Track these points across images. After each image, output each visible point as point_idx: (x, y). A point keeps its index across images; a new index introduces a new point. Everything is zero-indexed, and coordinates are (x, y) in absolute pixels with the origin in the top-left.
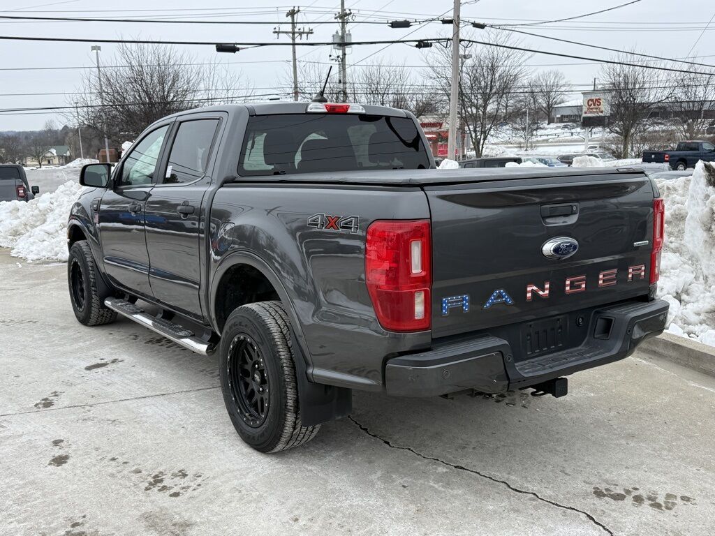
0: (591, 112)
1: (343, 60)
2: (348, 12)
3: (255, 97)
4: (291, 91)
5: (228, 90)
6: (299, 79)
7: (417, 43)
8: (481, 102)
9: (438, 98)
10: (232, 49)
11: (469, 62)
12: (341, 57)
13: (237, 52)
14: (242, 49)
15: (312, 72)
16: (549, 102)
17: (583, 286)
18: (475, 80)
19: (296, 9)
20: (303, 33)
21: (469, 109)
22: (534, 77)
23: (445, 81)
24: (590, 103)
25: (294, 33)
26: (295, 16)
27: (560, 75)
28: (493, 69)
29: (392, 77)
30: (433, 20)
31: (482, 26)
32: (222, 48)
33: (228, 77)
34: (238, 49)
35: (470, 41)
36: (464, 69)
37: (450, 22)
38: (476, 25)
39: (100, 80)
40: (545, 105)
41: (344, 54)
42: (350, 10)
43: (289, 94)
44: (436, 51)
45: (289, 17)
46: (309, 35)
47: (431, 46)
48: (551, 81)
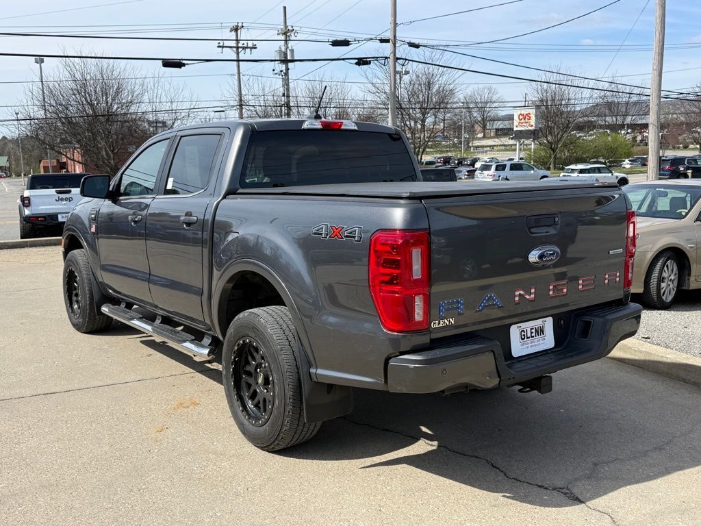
0: (521, 126)
1: (287, 74)
2: (290, 28)
3: (199, 110)
4: (235, 103)
5: (172, 102)
6: (243, 93)
7: (357, 61)
8: (419, 115)
9: (379, 112)
10: (178, 64)
11: (406, 78)
12: (284, 71)
13: (183, 68)
14: (187, 64)
15: (256, 85)
16: (483, 116)
17: (565, 290)
18: (413, 94)
19: (240, 25)
20: (247, 48)
21: (408, 123)
22: (469, 91)
23: (385, 96)
24: (521, 117)
25: (238, 48)
26: (239, 31)
27: (493, 90)
28: (429, 85)
29: (334, 91)
30: (371, 39)
31: (417, 46)
32: (168, 63)
33: (172, 90)
34: (184, 65)
35: (406, 60)
36: (403, 85)
37: (387, 41)
38: (412, 45)
39: (43, 92)
40: (480, 119)
41: (287, 69)
42: (292, 27)
43: (234, 106)
44: (375, 67)
45: (233, 33)
46: (253, 50)
47: (370, 63)
48: (485, 97)
